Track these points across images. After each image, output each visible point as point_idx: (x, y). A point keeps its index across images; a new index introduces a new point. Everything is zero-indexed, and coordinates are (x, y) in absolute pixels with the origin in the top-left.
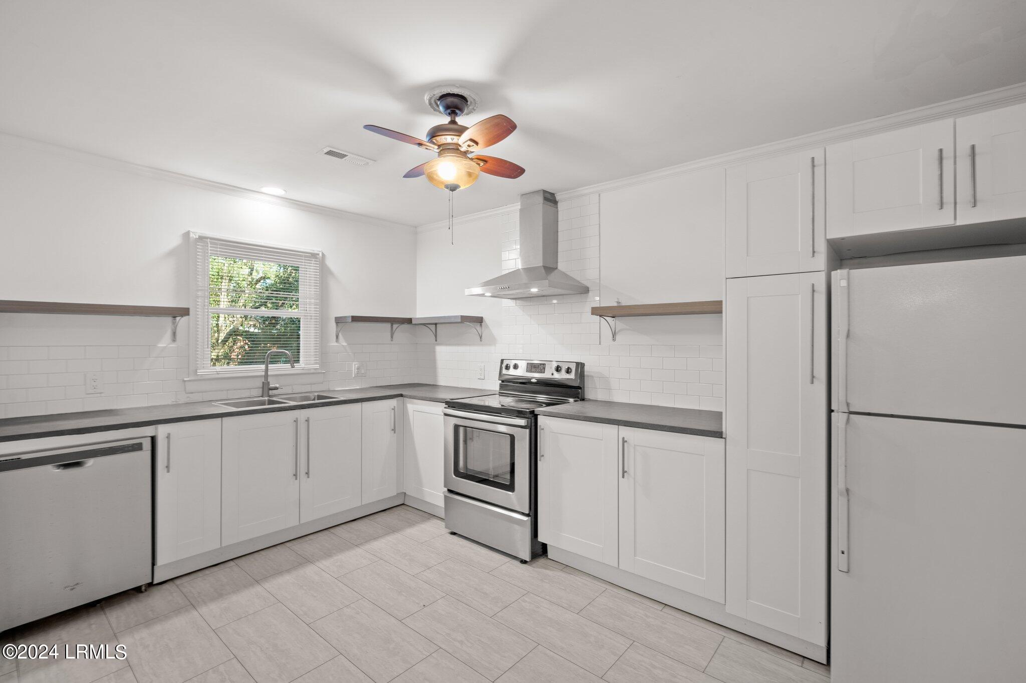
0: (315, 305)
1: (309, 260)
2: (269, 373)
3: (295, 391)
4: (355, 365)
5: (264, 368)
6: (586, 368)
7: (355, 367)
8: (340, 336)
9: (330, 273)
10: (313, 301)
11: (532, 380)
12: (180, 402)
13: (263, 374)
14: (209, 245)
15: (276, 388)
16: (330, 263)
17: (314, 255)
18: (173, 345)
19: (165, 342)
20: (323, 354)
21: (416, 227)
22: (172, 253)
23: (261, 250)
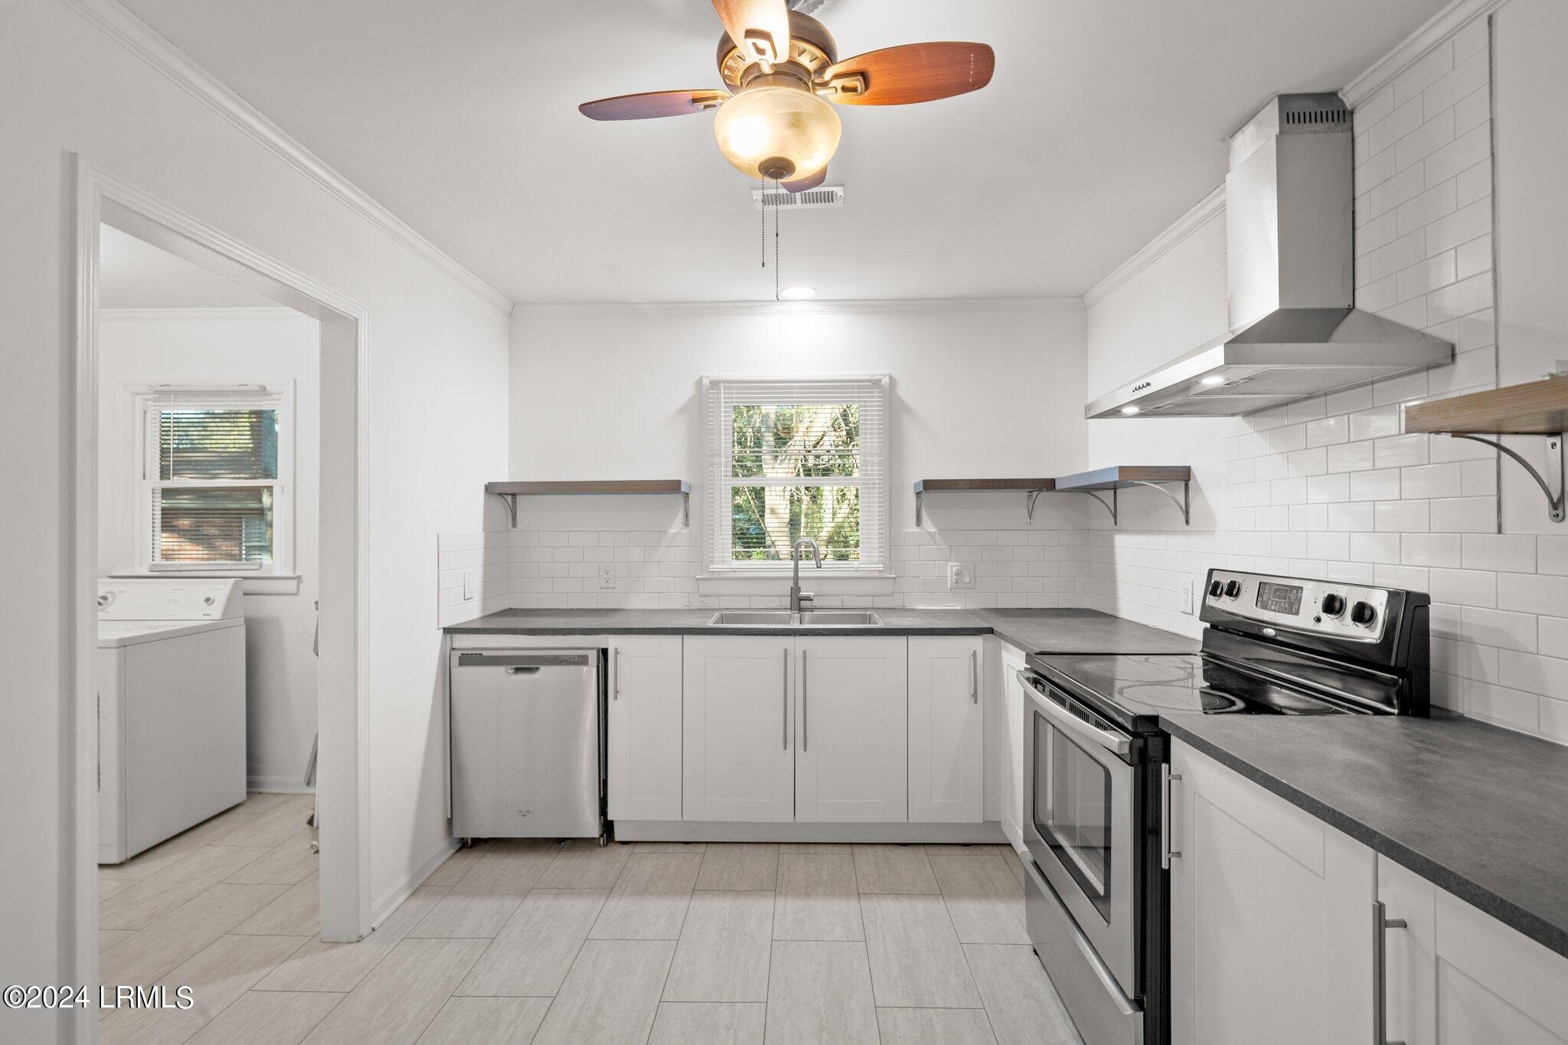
0: (878, 466)
1: (870, 392)
2: (800, 574)
3: (846, 605)
4: (952, 567)
5: (793, 567)
6: (1434, 610)
7: (951, 571)
8: (924, 514)
9: (907, 409)
10: (876, 458)
11: (1265, 631)
12: (693, 608)
13: (791, 574)
14: (722, 392)
15: (809, 599)
16: (904, 392)
17: (876, 383)
18: (685, 531)
19: (676, 527)
20: (892, 542)
21: (1082, 296)
22: (684, 409)
23: (791, 388)
